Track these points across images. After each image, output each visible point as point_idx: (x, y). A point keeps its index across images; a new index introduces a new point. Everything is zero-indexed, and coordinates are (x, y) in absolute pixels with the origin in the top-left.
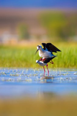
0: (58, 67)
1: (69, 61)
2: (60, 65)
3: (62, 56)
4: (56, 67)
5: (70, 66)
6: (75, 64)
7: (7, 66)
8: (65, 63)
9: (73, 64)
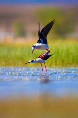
0: (56, 65)
1: (67, 59)
2: (58, 63)
3: (60, 54)
4: (53, 65)
5: (68, 64)
6: (73, 62)
7: (2, 65)
8: (63, 61)
9: (72, 62)
